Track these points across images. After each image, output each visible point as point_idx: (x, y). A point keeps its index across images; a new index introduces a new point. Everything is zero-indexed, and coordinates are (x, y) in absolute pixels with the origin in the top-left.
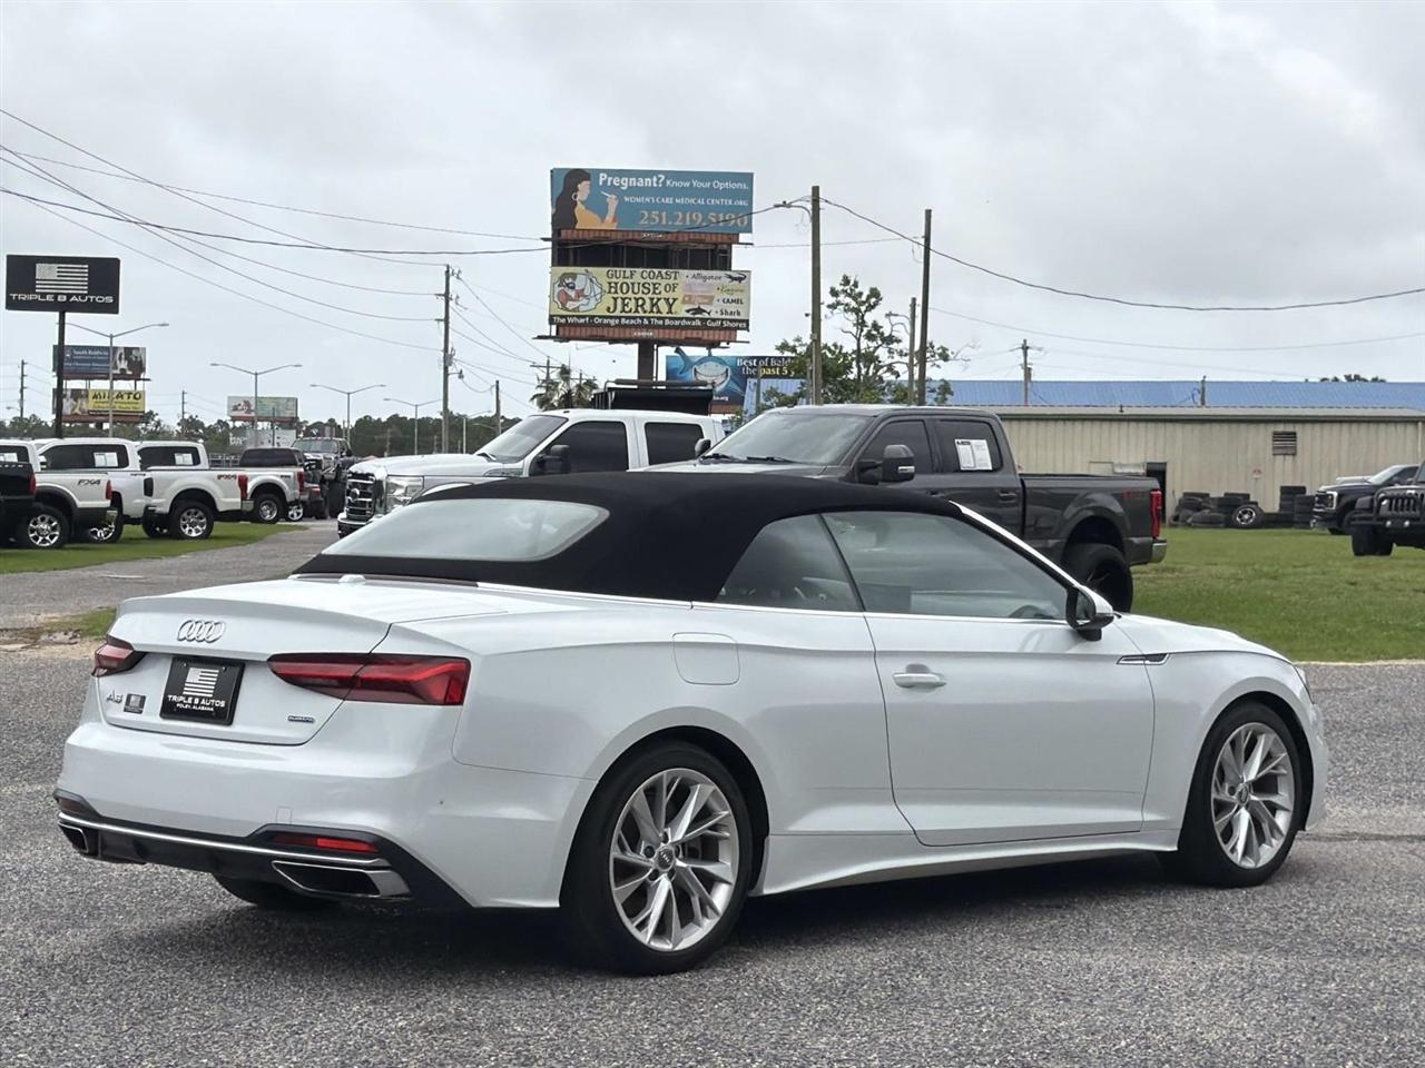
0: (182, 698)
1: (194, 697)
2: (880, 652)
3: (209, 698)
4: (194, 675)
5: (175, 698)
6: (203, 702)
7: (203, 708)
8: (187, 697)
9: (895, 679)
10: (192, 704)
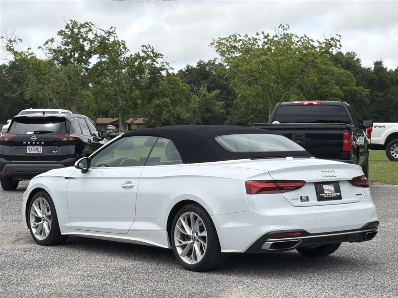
0: (325, 194)
1: (329, 193)
3: (334, 193)
4: (325, 187)
5: (322, 195)
6: (332, 194)
7: (333, 196)
8: (326, 194)
10: (329, 195)
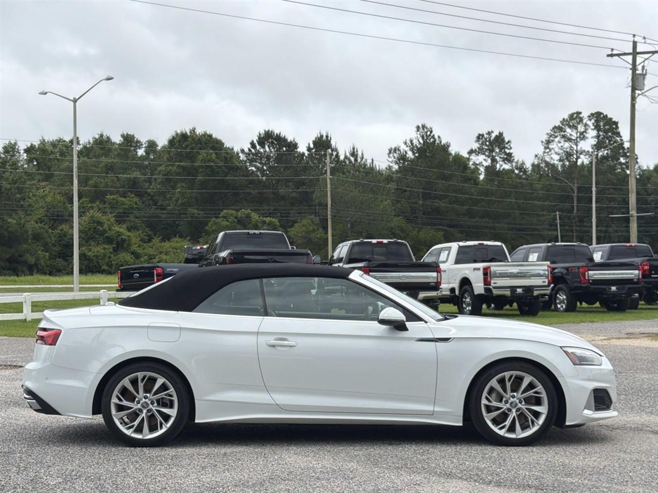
2: (260, 332)
9: (266, 343)
